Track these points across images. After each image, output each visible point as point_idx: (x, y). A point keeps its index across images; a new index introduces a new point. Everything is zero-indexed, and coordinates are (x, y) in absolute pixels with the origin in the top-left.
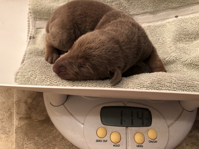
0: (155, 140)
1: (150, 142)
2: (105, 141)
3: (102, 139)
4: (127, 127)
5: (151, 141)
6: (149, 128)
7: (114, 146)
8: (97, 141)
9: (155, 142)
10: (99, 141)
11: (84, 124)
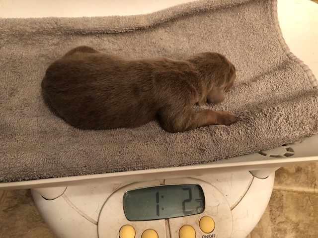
0: (211, 234)
1: (204, 237)
4: (167, 219)
6: (201, 215)
9: (212, 236)
11: (97, 224)
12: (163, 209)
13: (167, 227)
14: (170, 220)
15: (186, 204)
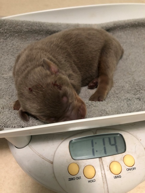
0: (133, 167)
2: (79, 178)
4: (100, 158)
5: (129, 169)
8: (70, 179)
11: (53, 163)
12: (97, 151)
13: (101, 163)
14: (103, 158)
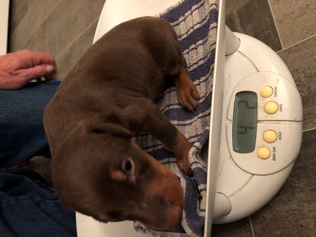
0: (274, 89)
2: (274, 149)
3: (272, 153)
4: (258, 121)
5: (275, 94)
6: (259, 96)
7: (280, 138)
8: (274, 159)
9: (276, 89)
10: (274, 157)
11: (253, 175)
12: (250, 124)
14: (259, 119)
15: (249, 106)
